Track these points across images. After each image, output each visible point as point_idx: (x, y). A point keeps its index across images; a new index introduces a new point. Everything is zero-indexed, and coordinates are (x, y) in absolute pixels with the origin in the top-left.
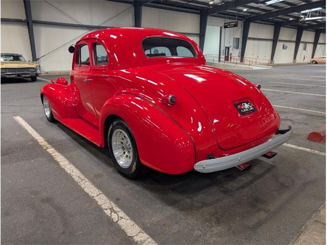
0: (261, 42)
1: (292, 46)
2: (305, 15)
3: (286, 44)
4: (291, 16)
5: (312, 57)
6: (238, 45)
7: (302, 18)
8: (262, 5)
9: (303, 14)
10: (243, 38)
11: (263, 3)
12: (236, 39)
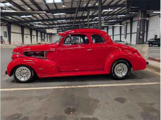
0: (17, 34)
1: (29, 36)
2: (36, 24)
3: (27, 36)
4: (29, 24)
5: (37, 42)
6: (6, 35)
7: (34, 25)
8: (19, 17)
9: (35, 24)
10: (8, 32)
11: (20, 16)
12: (5, 32)
